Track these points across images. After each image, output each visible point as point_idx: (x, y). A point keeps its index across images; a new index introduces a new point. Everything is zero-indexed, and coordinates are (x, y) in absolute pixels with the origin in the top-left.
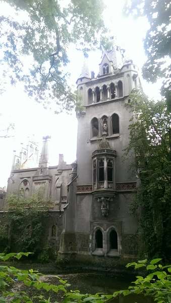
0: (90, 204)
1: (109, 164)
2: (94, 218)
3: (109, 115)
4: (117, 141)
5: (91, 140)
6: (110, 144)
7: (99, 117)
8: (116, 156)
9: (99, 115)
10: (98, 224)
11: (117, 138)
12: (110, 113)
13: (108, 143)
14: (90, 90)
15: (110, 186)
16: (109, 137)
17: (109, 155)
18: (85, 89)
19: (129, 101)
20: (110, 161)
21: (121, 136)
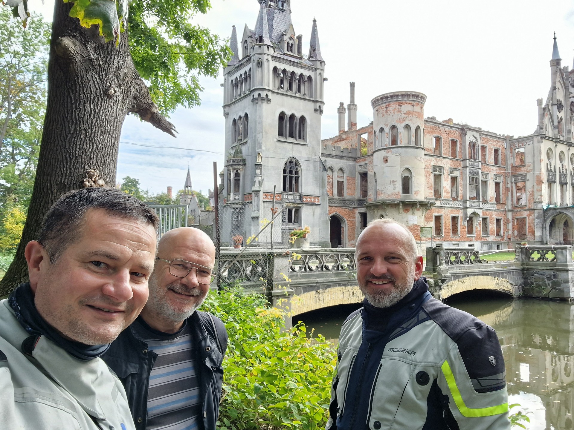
0: (231, 215)
1: (237, 175)
2: (232, 229)
3: (243, 115)
4: (246, 146)
5: (233, 146)
6: (242, 150)
7: (237, 118)
8: (245, 165)
9: (237, 115)
10: (234, 234)
11: (246, 142)
12: (243, 113)
13: (241, 149)
14: (232, 81)
15: (237, 197)
16: (241, 143)
17: (235, 165)
18: (228, 80)
19: (253, 96)
20: (237, 171)
21: (249, 140)
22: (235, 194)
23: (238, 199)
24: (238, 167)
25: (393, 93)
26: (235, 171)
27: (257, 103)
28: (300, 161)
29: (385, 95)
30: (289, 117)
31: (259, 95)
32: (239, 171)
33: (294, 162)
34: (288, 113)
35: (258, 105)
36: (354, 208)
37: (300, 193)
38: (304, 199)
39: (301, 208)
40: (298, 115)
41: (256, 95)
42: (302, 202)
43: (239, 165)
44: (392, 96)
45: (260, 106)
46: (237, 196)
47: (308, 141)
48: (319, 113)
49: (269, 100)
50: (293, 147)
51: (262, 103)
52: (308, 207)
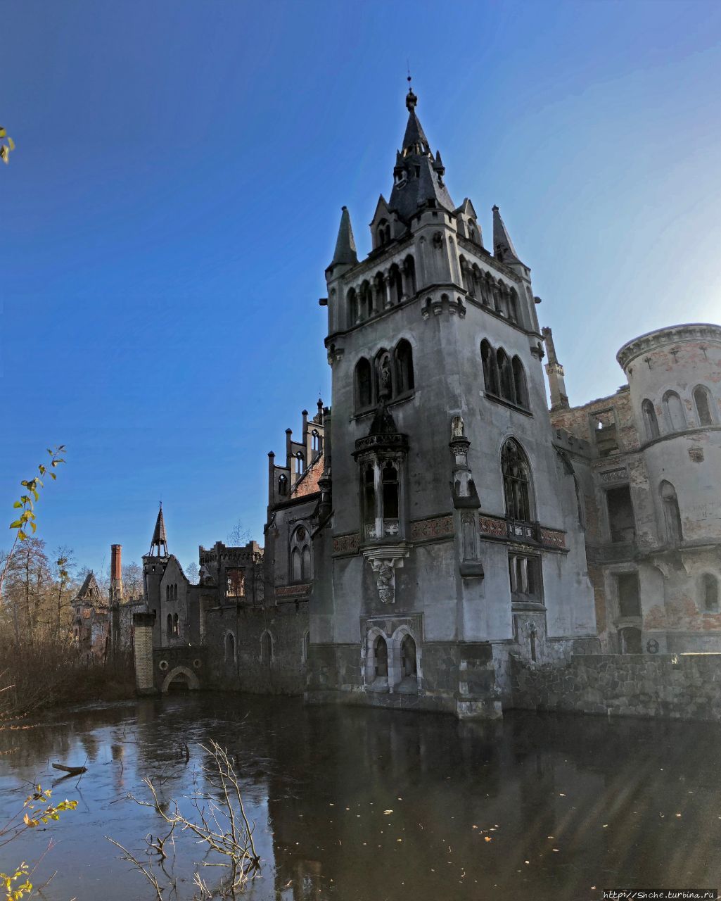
0: (359, 578)
1: (389, 474)
2: (368, 611)
3: (390, 344)
5: (357, 414)
6: (395, 417)
7: (369, 354)
8: (407, 449)
9: (370, 349)
10: (375, 624)
11: (407, 399)
12: (392, 341)
13: (390, 417)
14: (352, 291)
15: (391, 530)
16: (391, 402)
17: (385, 449)
18: (341, 290)
19: (429, 300)
20: (389, 464)
21: (418, 394)
22: (386, 524)
23: (395, 533)
24: (393, 454)
25: (684, 326)
26: (384, 463)
27: (440, 313)
28: (525, 448)
29: (666, 331)
30: (496, 352)
31: (445, 297)
32: (395, 465)
33: (515, 449)
34: (496, 345)
35: (441, 318)
36: (600, 564)
37: (532, 523)
38: (542, 538)
39: (539, 559)
40: (510, 353)
41: (436, 297)
42: (540, 542)
43: (394, 449)
44: (679, 333)
45: (448, 321)
46: (392, 527)
47: (531, 406)
48: (538, 359)
49: (461, 310)
50: (511, 417)
51: (452, 314)
52: (549, 555)
